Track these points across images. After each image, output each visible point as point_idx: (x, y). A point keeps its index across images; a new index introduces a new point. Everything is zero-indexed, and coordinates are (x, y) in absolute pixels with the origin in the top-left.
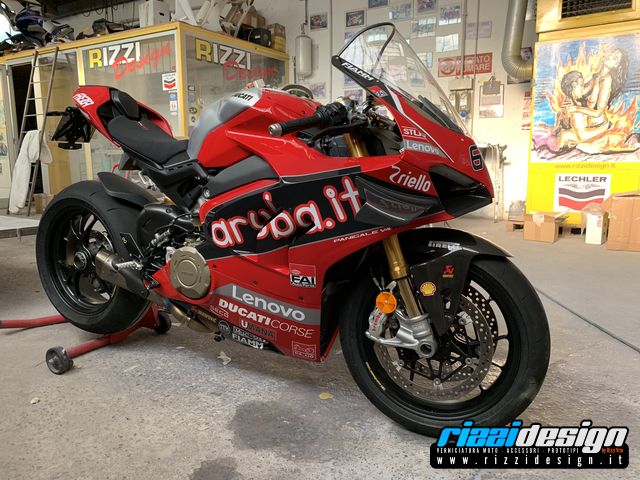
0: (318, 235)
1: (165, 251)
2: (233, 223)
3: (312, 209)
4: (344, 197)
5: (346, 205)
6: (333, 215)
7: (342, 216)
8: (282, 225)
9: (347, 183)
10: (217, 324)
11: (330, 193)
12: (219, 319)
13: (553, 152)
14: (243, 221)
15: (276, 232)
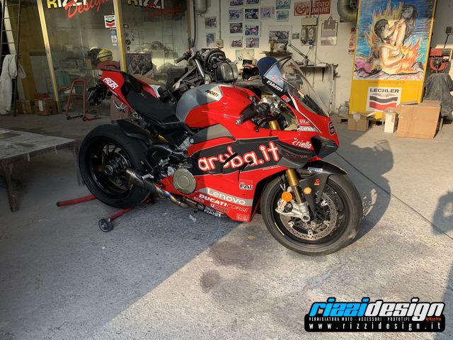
0: (255, 167)
1: (167, 169)
2: (210, 160)
3: (253, 155)
4: (269, 150)
5: (270, 154)
6: (263, 158)
7: (267, 158)
8: (237, 162)
9: (272, 144)
10: (196, 205)
11: (262, 148)
12: (198, 203)
13: (367, 73)
14: (215, 159)
15: (234, 165)
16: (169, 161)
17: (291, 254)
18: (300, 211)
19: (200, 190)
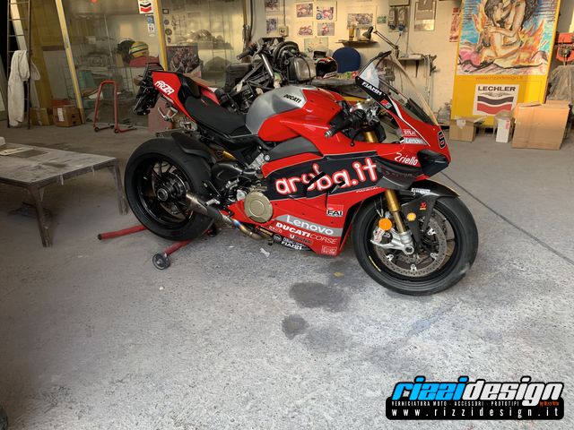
0: (347, 189)
1: (236, 193)
2: (291, 181)
3: (344, 174)
4: (365, 168)
5: (366, 173)
6: (357, 177)
7: (362, 178)
8: (324, 183)
9: (368, 161)
11: (357, 166)
12: (274, 233)
13: (475, 66)
14: (298, 180)
15: (320, 187)
16: (238, 183)
17: (388, 294)
18: (402, 241)
19: (278, 218)
